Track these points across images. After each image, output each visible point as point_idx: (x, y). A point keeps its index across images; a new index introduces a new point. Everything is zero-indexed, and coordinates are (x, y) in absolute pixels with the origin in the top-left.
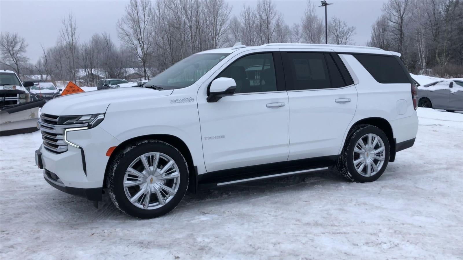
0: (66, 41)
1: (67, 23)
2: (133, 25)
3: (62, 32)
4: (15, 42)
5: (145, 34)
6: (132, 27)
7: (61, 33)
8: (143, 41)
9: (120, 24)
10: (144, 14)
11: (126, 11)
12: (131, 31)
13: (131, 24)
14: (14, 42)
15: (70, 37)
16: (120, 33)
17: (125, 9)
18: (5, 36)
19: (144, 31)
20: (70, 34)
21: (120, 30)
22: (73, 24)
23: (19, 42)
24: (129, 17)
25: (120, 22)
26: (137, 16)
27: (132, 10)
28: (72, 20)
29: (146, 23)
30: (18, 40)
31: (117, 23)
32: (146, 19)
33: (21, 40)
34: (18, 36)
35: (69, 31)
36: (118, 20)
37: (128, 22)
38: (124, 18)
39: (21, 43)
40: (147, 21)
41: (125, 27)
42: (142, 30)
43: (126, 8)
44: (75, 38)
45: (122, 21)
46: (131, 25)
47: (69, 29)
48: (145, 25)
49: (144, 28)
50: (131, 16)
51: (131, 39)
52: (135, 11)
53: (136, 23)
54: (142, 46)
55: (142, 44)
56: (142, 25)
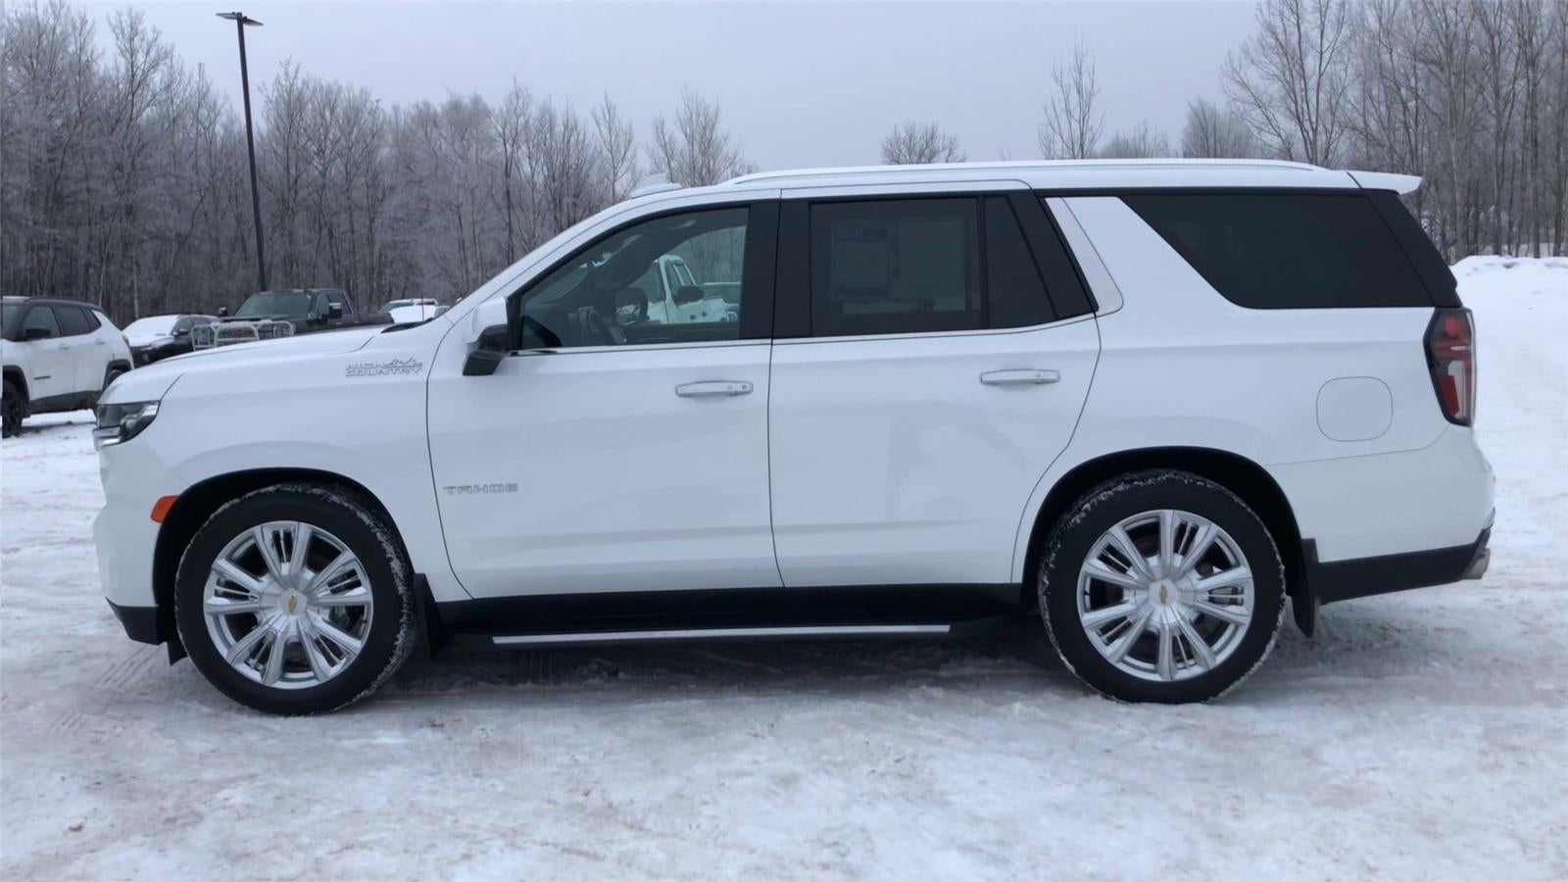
0: (1062, 137)
1: (1069, 79)
2: (1283, 66)
3: (1051, 111)
4: (931, 151)
5: (1322, 95)
6: (1278, 72)
7: (1048, 112)
8: (1314, 120)
9: (1234, 69)
10: (1323, 23)
11: (1260, 18)
12: (1275, 89)
13: (1274, 64)
14: (927, 152)
15: (1075, 125)
16: (1234, 99)
17: (1258, 12)
18: (903, 135)
19: (1319, 85)
20: (1077, 114)
21: (1235, 88)
22: (1086, 80)
23: (943, 150)
24: (1272, 41)
25: (1236, 64)
26: (1297, 33)
27: (1282, 15)
28: (1084, 68)
29: (1326, 56)
30: (939, 143)
31: (1226, 64)
32: (1327, 40)
33: (946, 143)
34: (940, 131)
35: (1072, 107)
36: (1229, 53)
37: (1264, 59)
38: (1251, 46)
39: (947, 152)
40: (1330, 50)
41: (1253, 76)
42: (1312, 82)
43: (1261, 10)
44: (1089, 125)
45: (1240, 58)
46: (1275, 66)
47: (1074, 97)
48: (1324, 64)
49: (1320, 75)
50: (1275, 35)
51: (1271, 117)
52: (1292, 19)
53: (1291, 58)
54: (1312, 138)
55: (1311, 133)
56: (1311, 64)
